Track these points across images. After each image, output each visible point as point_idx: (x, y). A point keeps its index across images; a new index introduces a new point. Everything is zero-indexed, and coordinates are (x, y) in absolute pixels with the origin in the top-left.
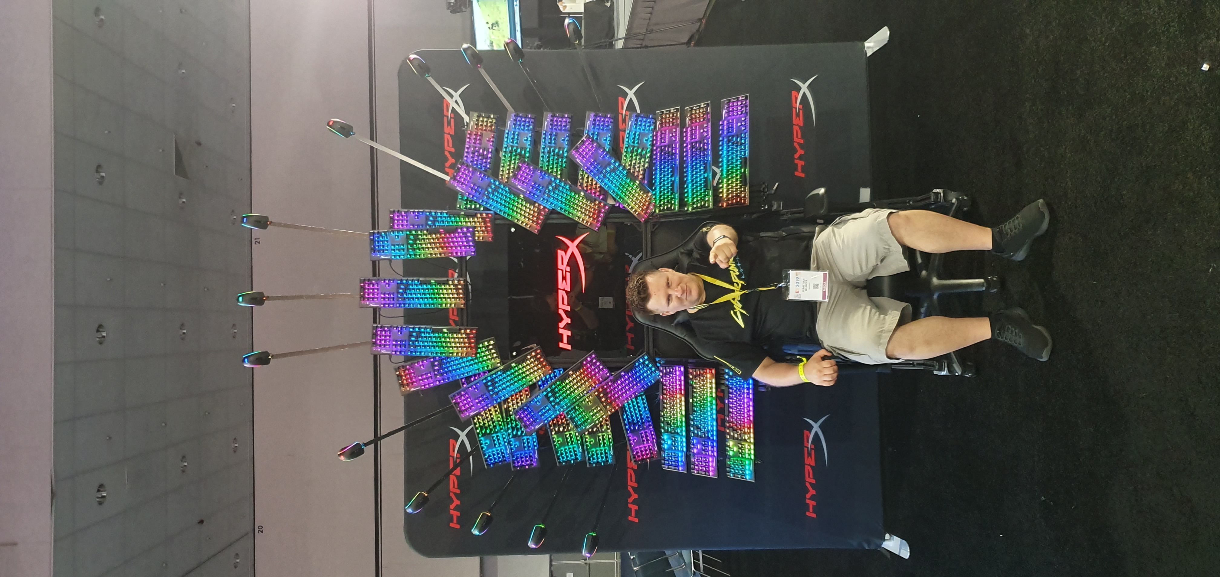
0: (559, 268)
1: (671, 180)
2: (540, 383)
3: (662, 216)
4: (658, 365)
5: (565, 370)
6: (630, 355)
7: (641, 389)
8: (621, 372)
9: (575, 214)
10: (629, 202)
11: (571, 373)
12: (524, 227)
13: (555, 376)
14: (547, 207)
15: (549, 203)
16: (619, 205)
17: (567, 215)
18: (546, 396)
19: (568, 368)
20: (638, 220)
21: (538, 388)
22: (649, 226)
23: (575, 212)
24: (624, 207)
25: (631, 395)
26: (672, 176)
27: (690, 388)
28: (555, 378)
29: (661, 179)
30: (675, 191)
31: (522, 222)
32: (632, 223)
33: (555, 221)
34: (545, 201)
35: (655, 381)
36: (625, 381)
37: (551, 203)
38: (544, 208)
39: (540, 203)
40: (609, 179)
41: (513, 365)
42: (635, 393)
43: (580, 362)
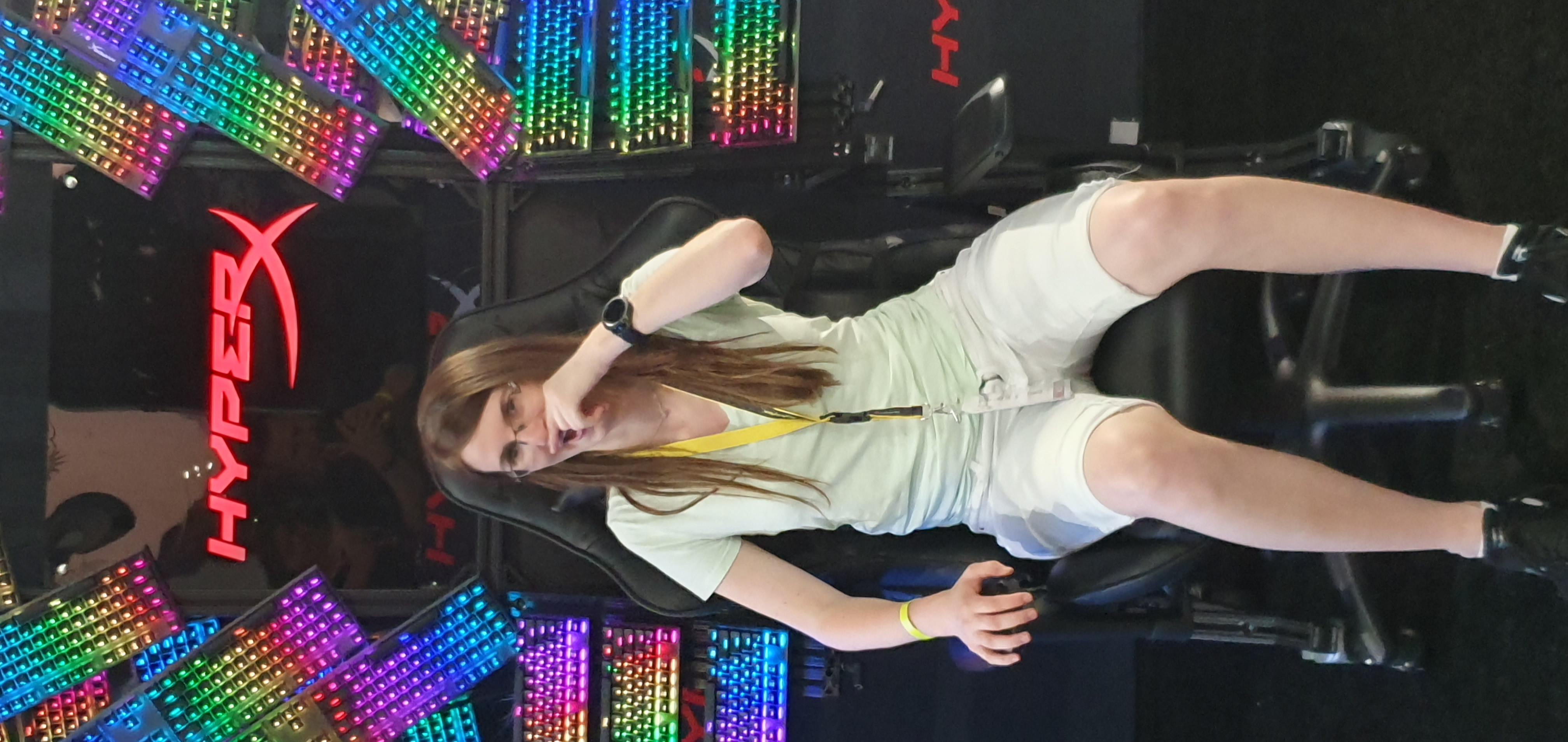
0: (217, 306)
1: (572, 56)
2: (141, 662)
3: (542, 165)
4: (515, 613)
5: (222, 622)
6: (428, 583)
7: (458, 684)
8: (400, 633)
9: (272, 143)
10: (443, 116)
11: (239, 632)
12: (106, 173)
13: (192, 642)
14: (185, 114)
15: (190, 105)
16: (413, 124)
17: (246, 143)
18: (159, 702)
19: (232, 620)
20: (468, 172)
21: (134, 680)
22: (503, 193)
23: (272, 136)
24: (427, 132)
25: (427, 704)
26: (573, 45)
27: (605, 684)
28: (191, 648)
29: (540, 51)
30: (583, 91)
31: (101, 159)
32: (452, 182)
33: (209, 162)
34: (178, 98)
35: (502, 660)
36: (411, 659)
37: (197, 105)
38: (175, 117)
39: (160, 101)
40: (382, 43)
41: (56, 603)
42: (439, 696)
43: (272, 601)
